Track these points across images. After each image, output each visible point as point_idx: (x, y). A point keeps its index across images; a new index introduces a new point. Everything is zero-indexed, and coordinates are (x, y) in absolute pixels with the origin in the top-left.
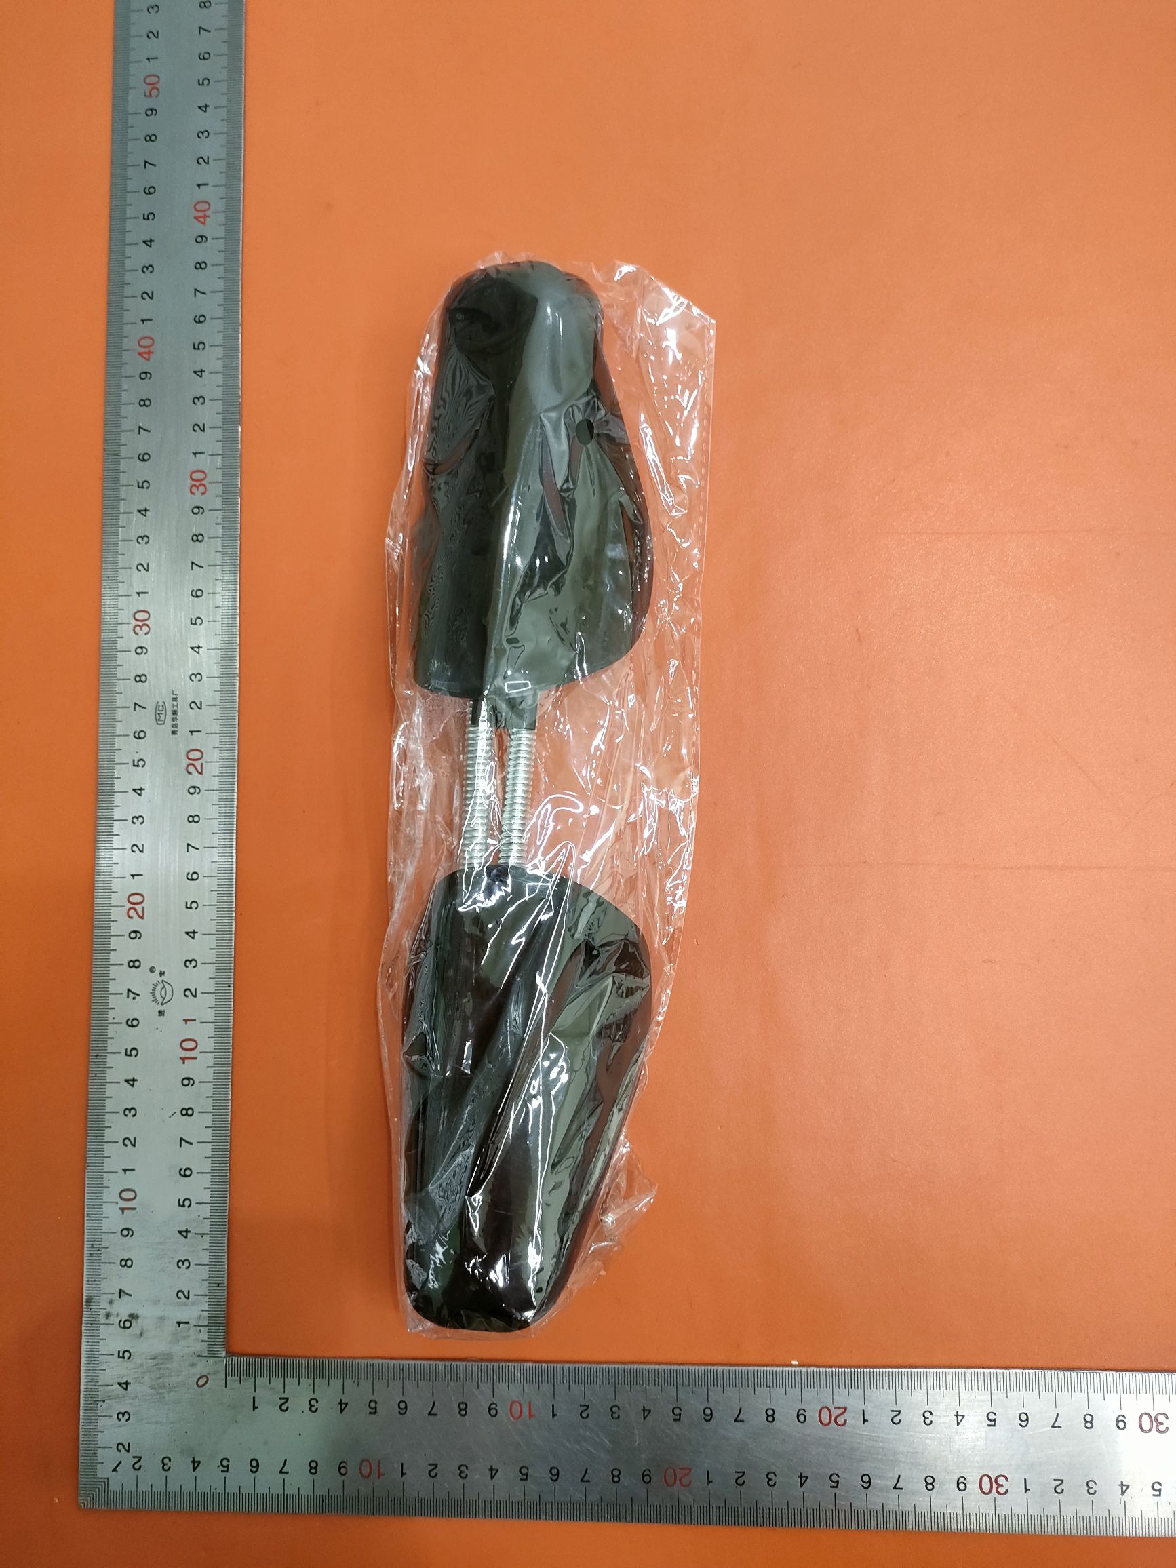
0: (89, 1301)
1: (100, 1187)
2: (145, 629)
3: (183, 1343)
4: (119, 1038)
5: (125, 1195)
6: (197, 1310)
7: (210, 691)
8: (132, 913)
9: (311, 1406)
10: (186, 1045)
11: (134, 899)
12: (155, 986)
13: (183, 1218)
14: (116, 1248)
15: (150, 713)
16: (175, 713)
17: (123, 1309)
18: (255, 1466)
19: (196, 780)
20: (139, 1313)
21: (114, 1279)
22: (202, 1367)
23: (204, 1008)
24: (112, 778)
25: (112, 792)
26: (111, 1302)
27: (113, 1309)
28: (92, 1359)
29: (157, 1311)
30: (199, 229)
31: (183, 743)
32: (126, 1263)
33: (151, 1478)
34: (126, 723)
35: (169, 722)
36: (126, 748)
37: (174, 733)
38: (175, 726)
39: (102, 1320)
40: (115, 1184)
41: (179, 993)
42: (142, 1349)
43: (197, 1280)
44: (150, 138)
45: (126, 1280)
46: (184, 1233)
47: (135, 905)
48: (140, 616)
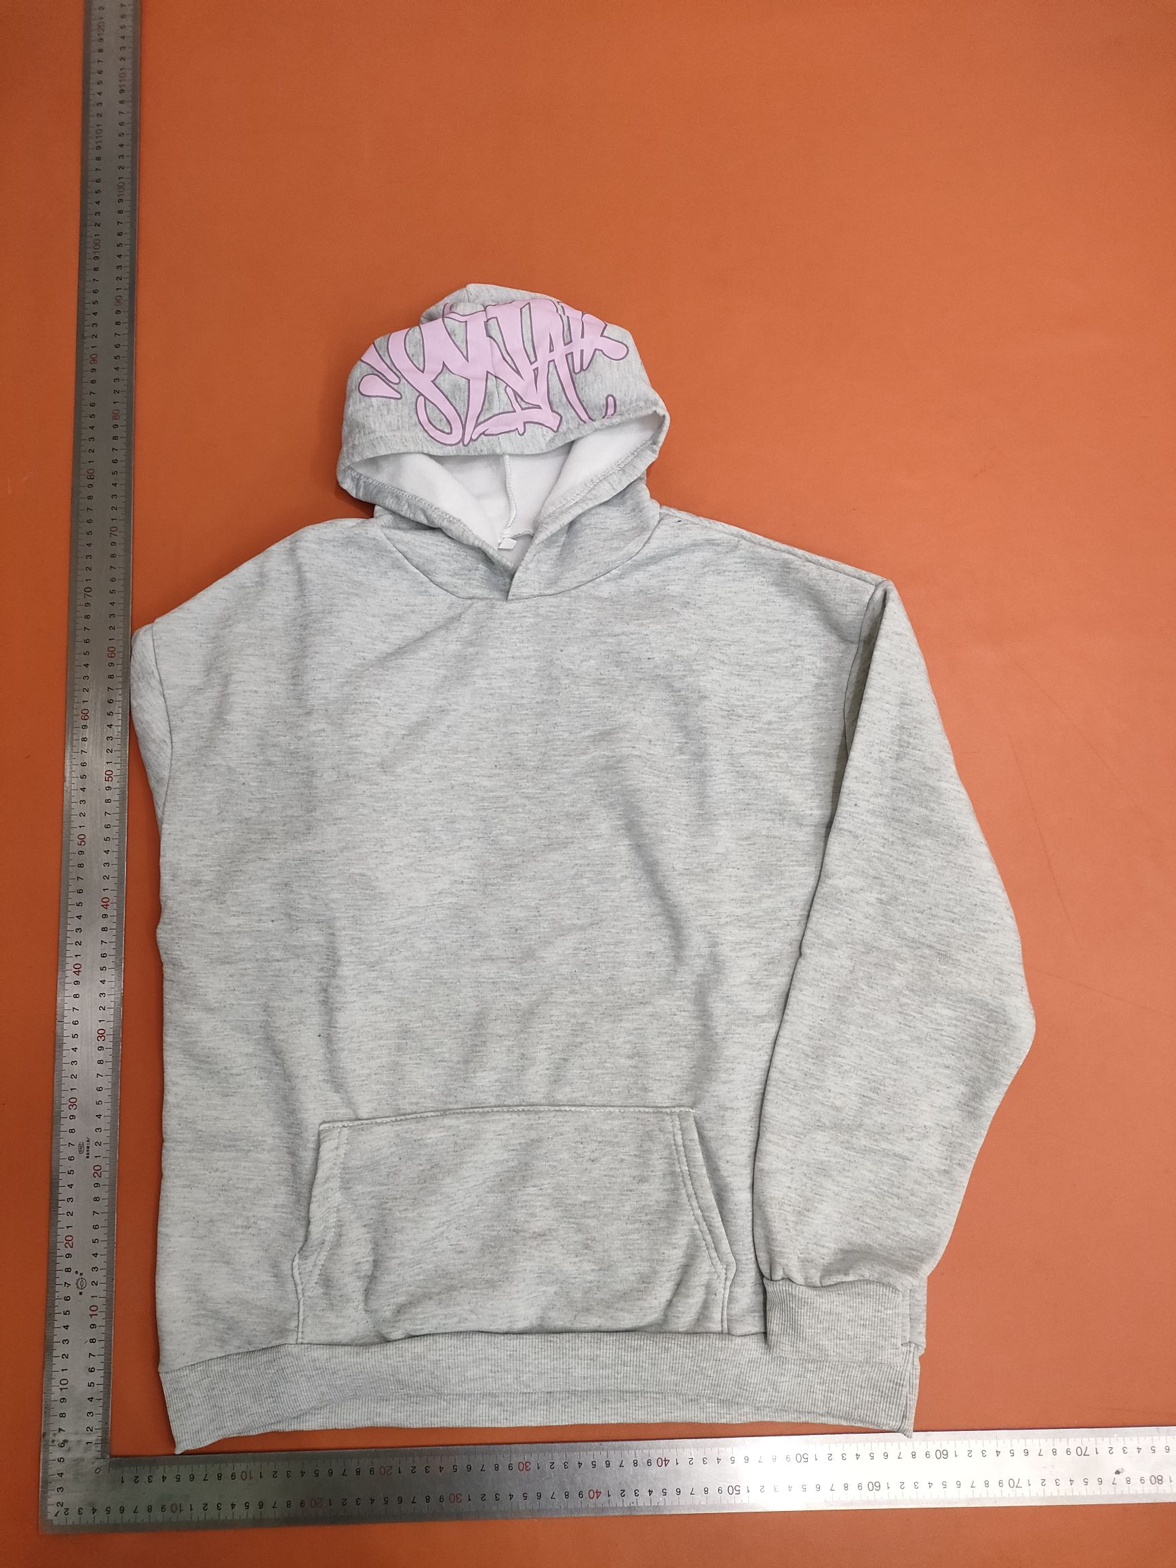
0: (44, 1434)
1: (51, 1379)
2: (74, 1107)
3: (89, 1453)
4: (60, 1306)
5: (63, 1382)
6: (94, 1437)
7: (104, 1136)
8: (67, 1245)
9: (149, 1479)
10: (92, 1308)
11: (68, 1238)
12: (78, 1280)
13: (90, 1392)
14: (58, 1408)
15: (77, 1146)
16: (88, 1147)
17: (61, 1437)
18: (122, 1510)
19: (97, 1180)
20: (69, 1439)
21: (56, 1423)
22: (97, 1464)
23: (101, 1290)
24: (58, 1180)
25: (58, 1187)
26: (55, 1435)
27: (57, 1438)
28: (46, 1462)
29: (77, 1438)
30: (105, 911)
31: (92, 1162)
32: (62, 1415)
33: (73, 1518)
34: (65, 1152)
35: (85, 1152)
36: (65, 1165)
37: (88, 1157)
38: (88, 1154)
39: (51, 1444)
40: (57, 1376)
41: (89, 1283)
42: (70, 1456)
43: (95, 1422)
44: (81, 866)
45: (63, 1424)
46: (91, 1399)
47: (69, 1242)
48: (71, 1100)
